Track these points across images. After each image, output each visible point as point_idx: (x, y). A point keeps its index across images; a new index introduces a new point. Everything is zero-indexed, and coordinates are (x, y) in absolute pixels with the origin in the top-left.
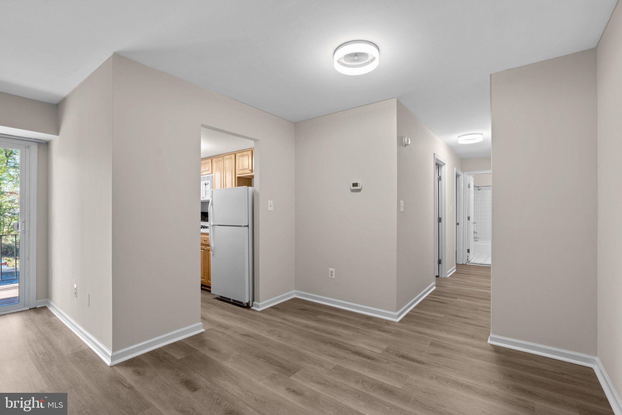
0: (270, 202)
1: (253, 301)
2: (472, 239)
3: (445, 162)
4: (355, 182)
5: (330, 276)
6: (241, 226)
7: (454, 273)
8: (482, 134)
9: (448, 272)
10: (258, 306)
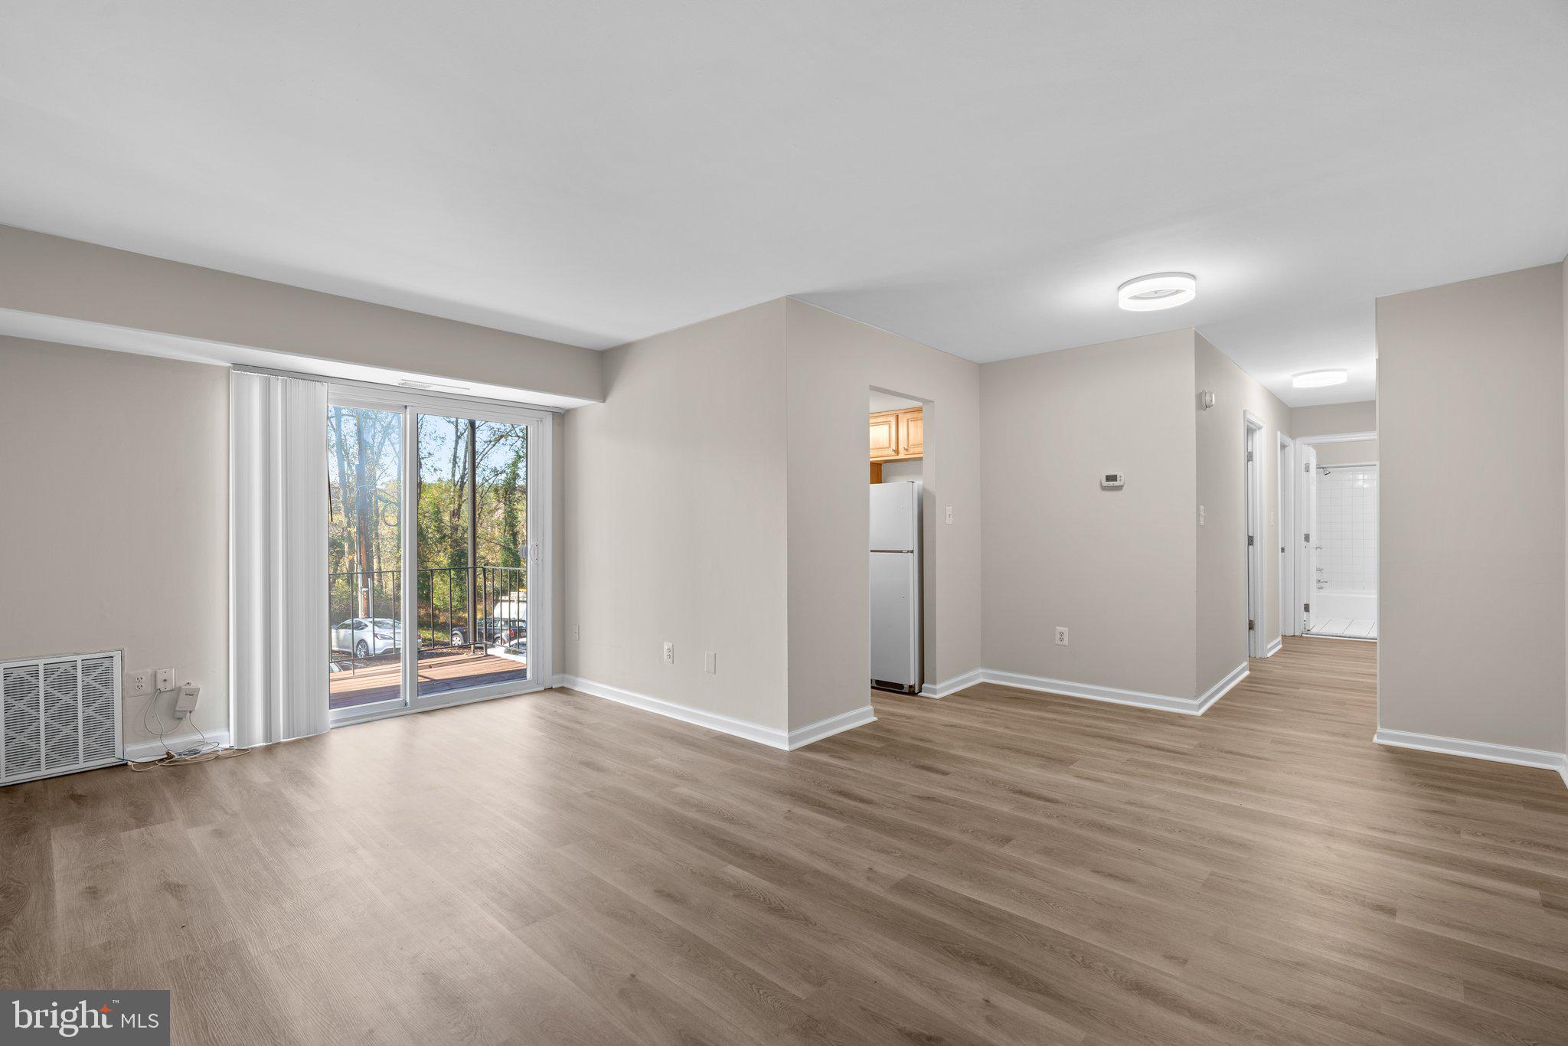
0: (949, 509)
1: (922, 681)
2: (1314, 585)
3: (1260, 423)
4: (1111, 473)
5: (1058, 641)
6: (901, 552)
7: (1279, 650)
8: (1345, 370)
9: (1269, 646)
10: (935, 692)
